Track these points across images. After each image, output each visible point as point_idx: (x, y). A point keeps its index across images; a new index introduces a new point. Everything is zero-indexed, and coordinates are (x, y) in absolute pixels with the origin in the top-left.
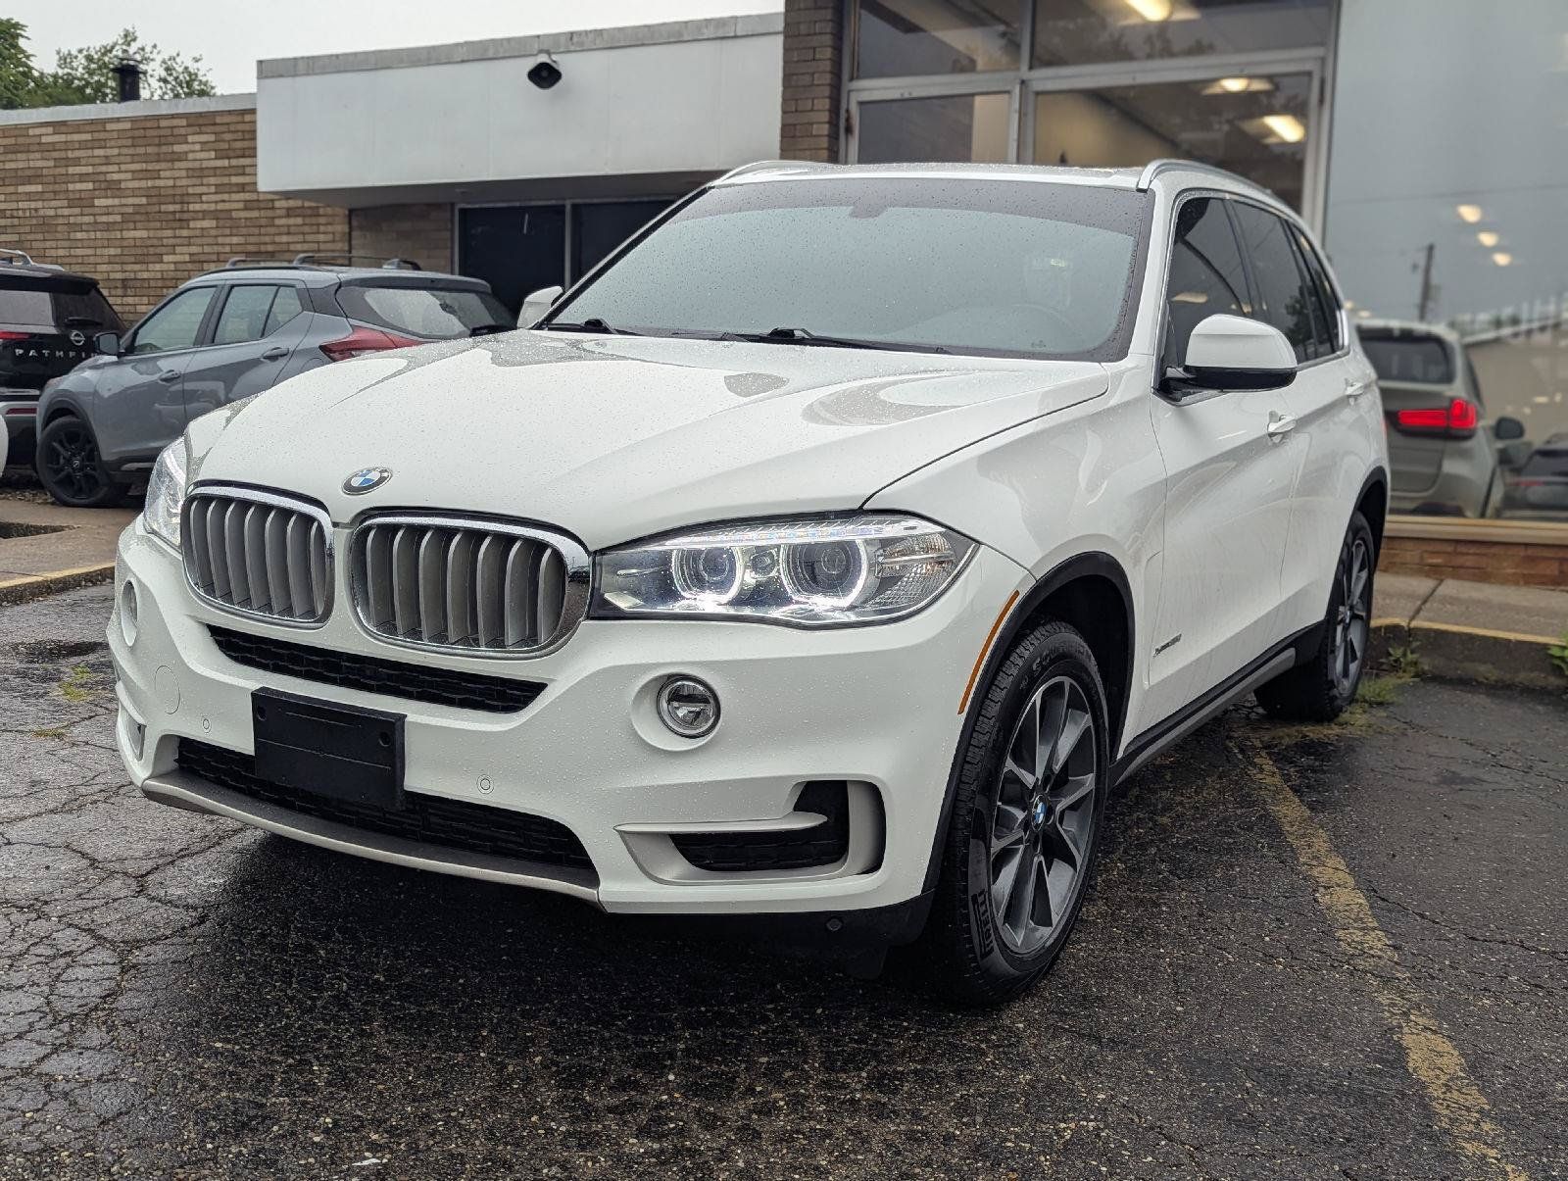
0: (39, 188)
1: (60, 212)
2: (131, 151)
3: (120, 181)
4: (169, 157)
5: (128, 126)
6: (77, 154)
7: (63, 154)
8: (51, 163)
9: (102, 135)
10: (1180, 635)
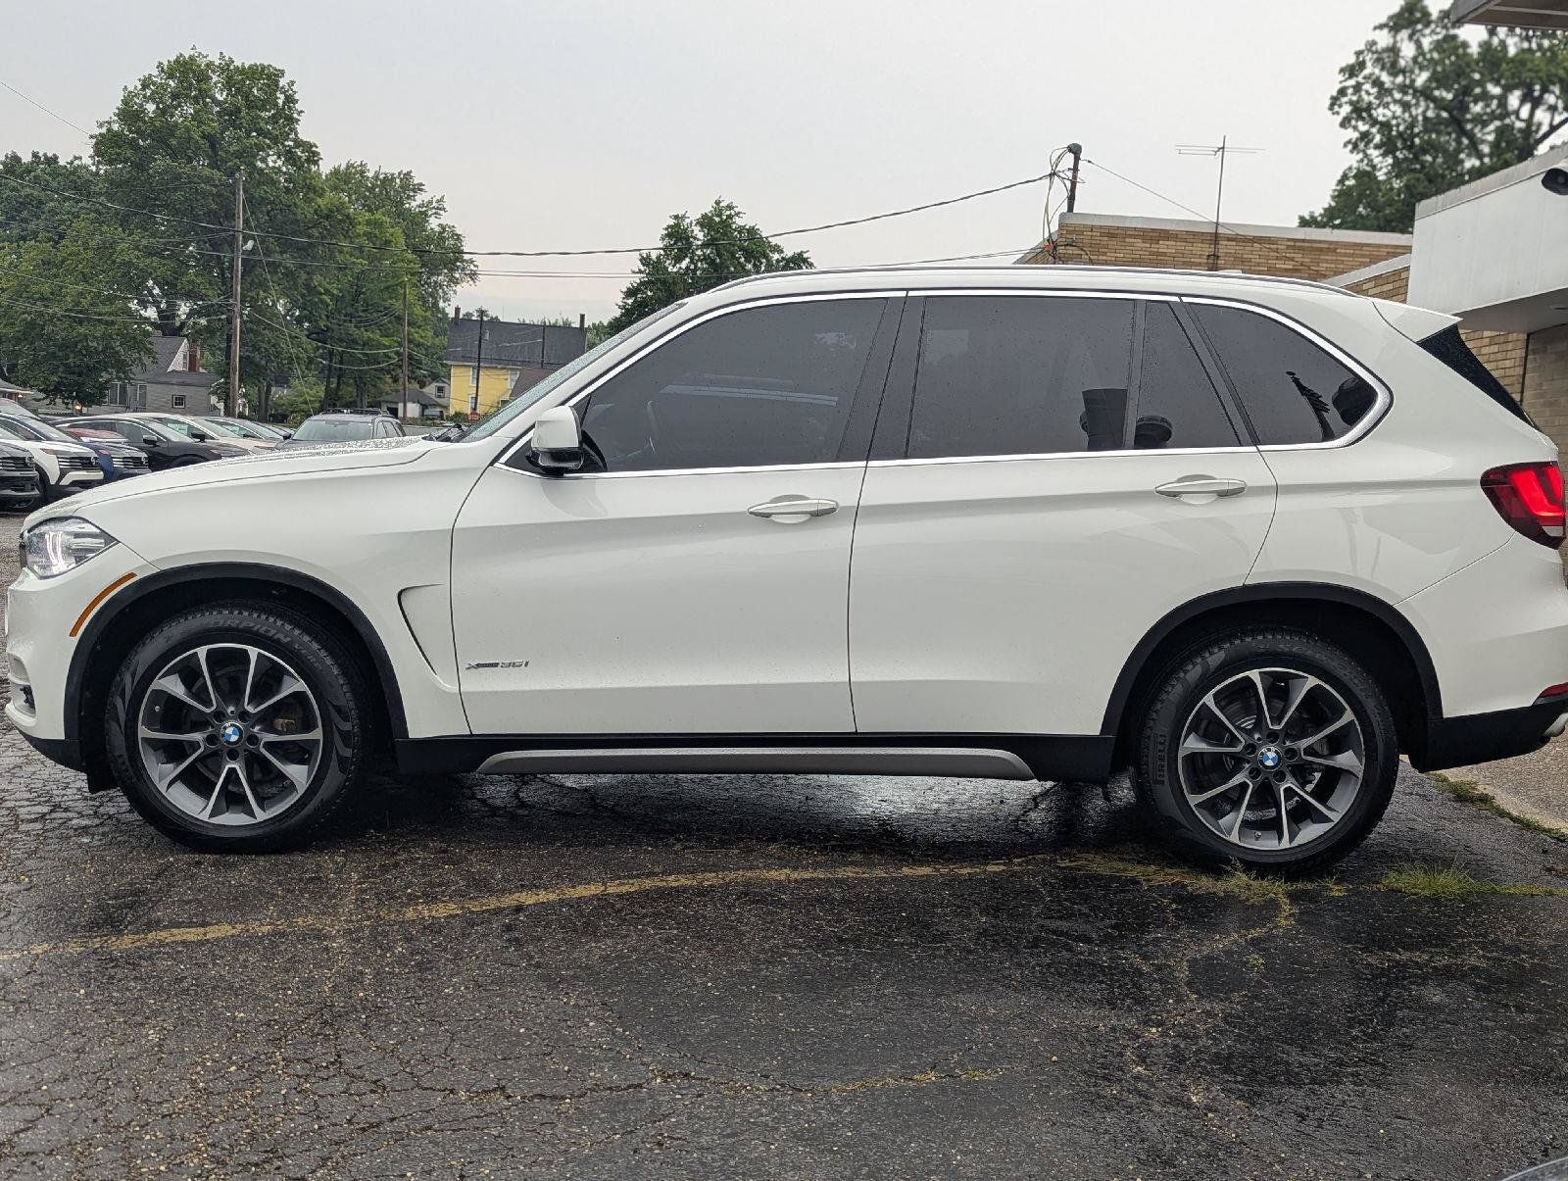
10: (527, 663)
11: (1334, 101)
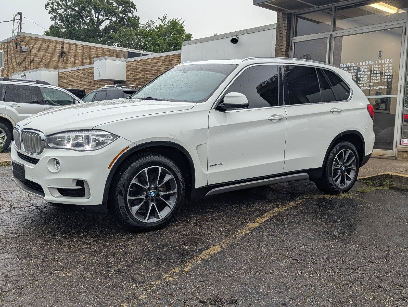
0: (148, 72)
1: (151, 77)
2: (164, 63)
3: (162, 70)
4: (171, 64)
5: (164, 58)
6: (155, 64)
7: (152, 65)
8: (150, 67)
9: (159, 60)
10: (223, 163)
11: (46, 6)
